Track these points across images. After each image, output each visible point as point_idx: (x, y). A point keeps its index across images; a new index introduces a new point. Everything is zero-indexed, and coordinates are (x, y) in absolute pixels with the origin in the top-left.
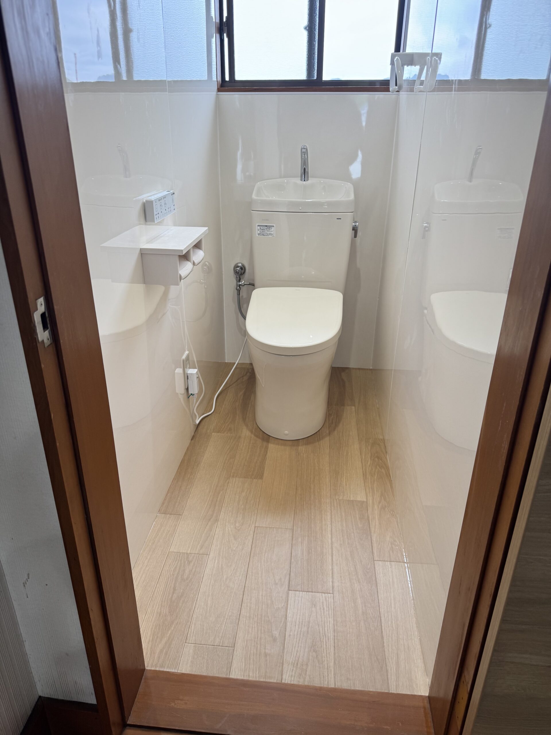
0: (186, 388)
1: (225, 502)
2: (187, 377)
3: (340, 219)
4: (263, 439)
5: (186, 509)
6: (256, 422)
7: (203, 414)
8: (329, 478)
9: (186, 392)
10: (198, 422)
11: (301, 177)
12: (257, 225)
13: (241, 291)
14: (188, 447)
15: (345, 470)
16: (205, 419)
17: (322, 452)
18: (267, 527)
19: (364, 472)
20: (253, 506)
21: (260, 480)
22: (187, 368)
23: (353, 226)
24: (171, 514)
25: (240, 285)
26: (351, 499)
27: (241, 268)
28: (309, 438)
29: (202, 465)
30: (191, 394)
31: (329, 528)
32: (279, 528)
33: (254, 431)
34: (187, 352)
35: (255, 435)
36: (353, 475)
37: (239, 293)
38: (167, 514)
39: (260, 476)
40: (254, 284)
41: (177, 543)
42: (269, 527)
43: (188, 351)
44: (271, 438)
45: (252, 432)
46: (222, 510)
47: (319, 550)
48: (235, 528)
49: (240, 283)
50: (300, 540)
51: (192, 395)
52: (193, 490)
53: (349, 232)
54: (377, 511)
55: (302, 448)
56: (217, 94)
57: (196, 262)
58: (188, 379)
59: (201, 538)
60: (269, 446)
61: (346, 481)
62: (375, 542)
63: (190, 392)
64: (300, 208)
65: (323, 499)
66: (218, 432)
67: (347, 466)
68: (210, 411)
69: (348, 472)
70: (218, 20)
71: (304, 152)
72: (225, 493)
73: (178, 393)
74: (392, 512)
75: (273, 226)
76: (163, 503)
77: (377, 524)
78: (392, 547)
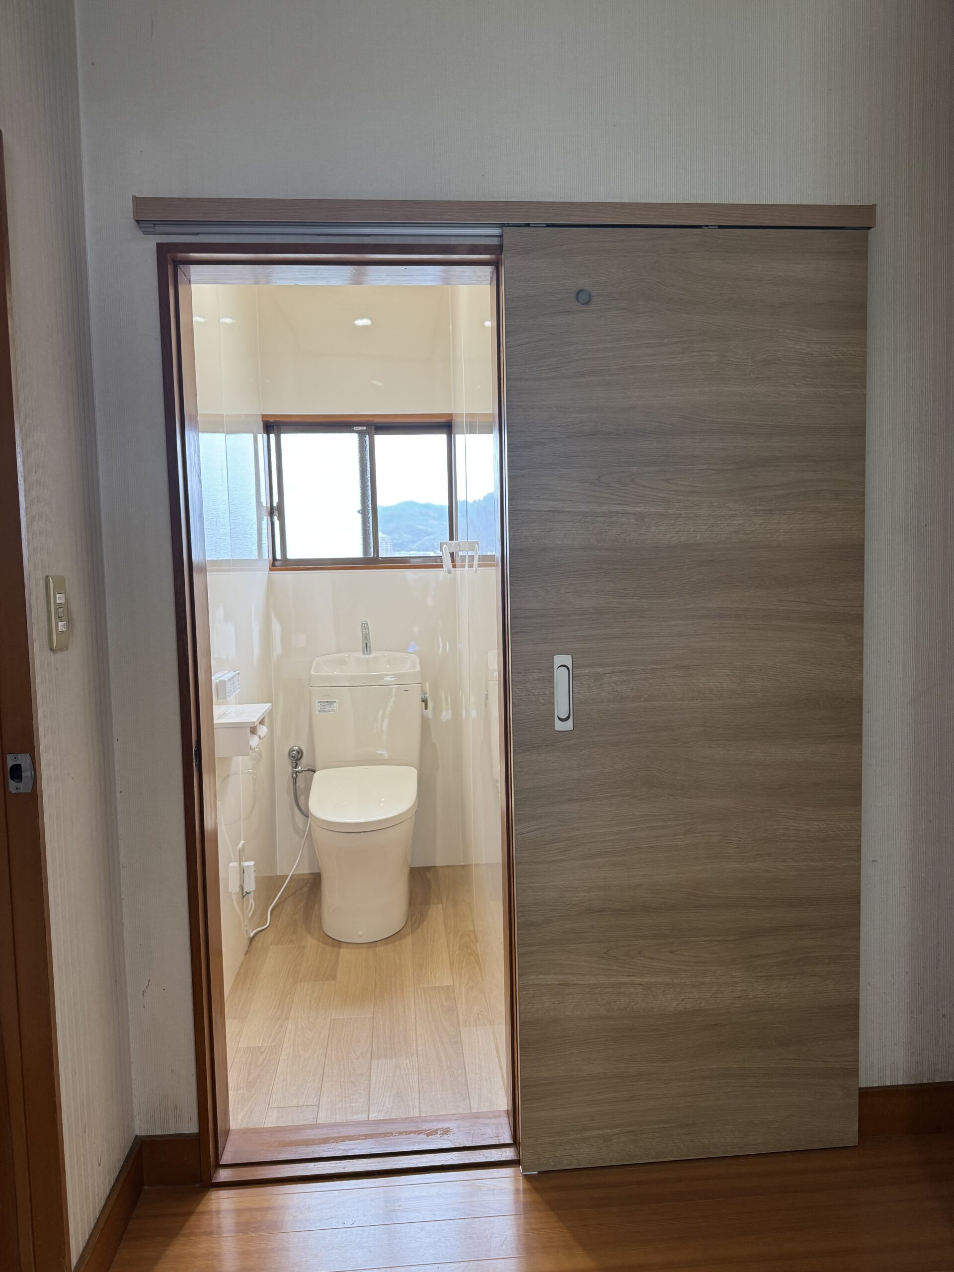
0: (242, 885)
1: (295, 1003)
2: (243, 871)
3: (408, 691)
4: (333, 946)
5: (250, 1013)
6: (323, 930)
7: (256, 928)
8: (412, 971)
9: (241, 891)
10: (252, 935)
11: (363, 650)
12: (317, 701)
13: (297, 779)
14: (242, 961)
15: (430, 962)
16: (259, 934)
17: (404, 949)
18: (344, 1018)
19: (451, 961)
20: (327, 1003)
21: (333, 981)
22: (244, 858)
23: (422, 697)
25: (297, 772)
27: (298, 752)
28: (388, 939)
29: (262, 975)
30: (246, 893)
31: (412, 1010)
32: (357, 1018)
33: (321, 939)
34: (242, 842)
35: (323, 943)
36: (439, 966)
37: (296, 781)
39: (333, 977)
40: (314, 769)
42: (347, 1018)
43: (244, 840)
44: (342, 943)
45: (319, 940)
46: (292, 1010)
47: (402, 1027)
48: (309, 1022)
49: (297, 770)
51: (248, 894)
52: (255, 996)
53: (419, 704)
54: (464, 991)
55: (380, 949)
56: (269, 574)
57: (262, 737)
58: (244, 873)
59: (272, 1033)
60: (341, 952)
61: (431, 971)
62: (461, 1015)
63: (245, 890)
64: (364, 682)
65: (405, 989)
66: (278, 944)
67: (432, 959)
68: (265, 925)
69: (434, 964)
70: (269, 505)
71: (365, 626)
72: (293, 995)
73: (231, 893)
75: (335, 702)
77: (464, 1001)
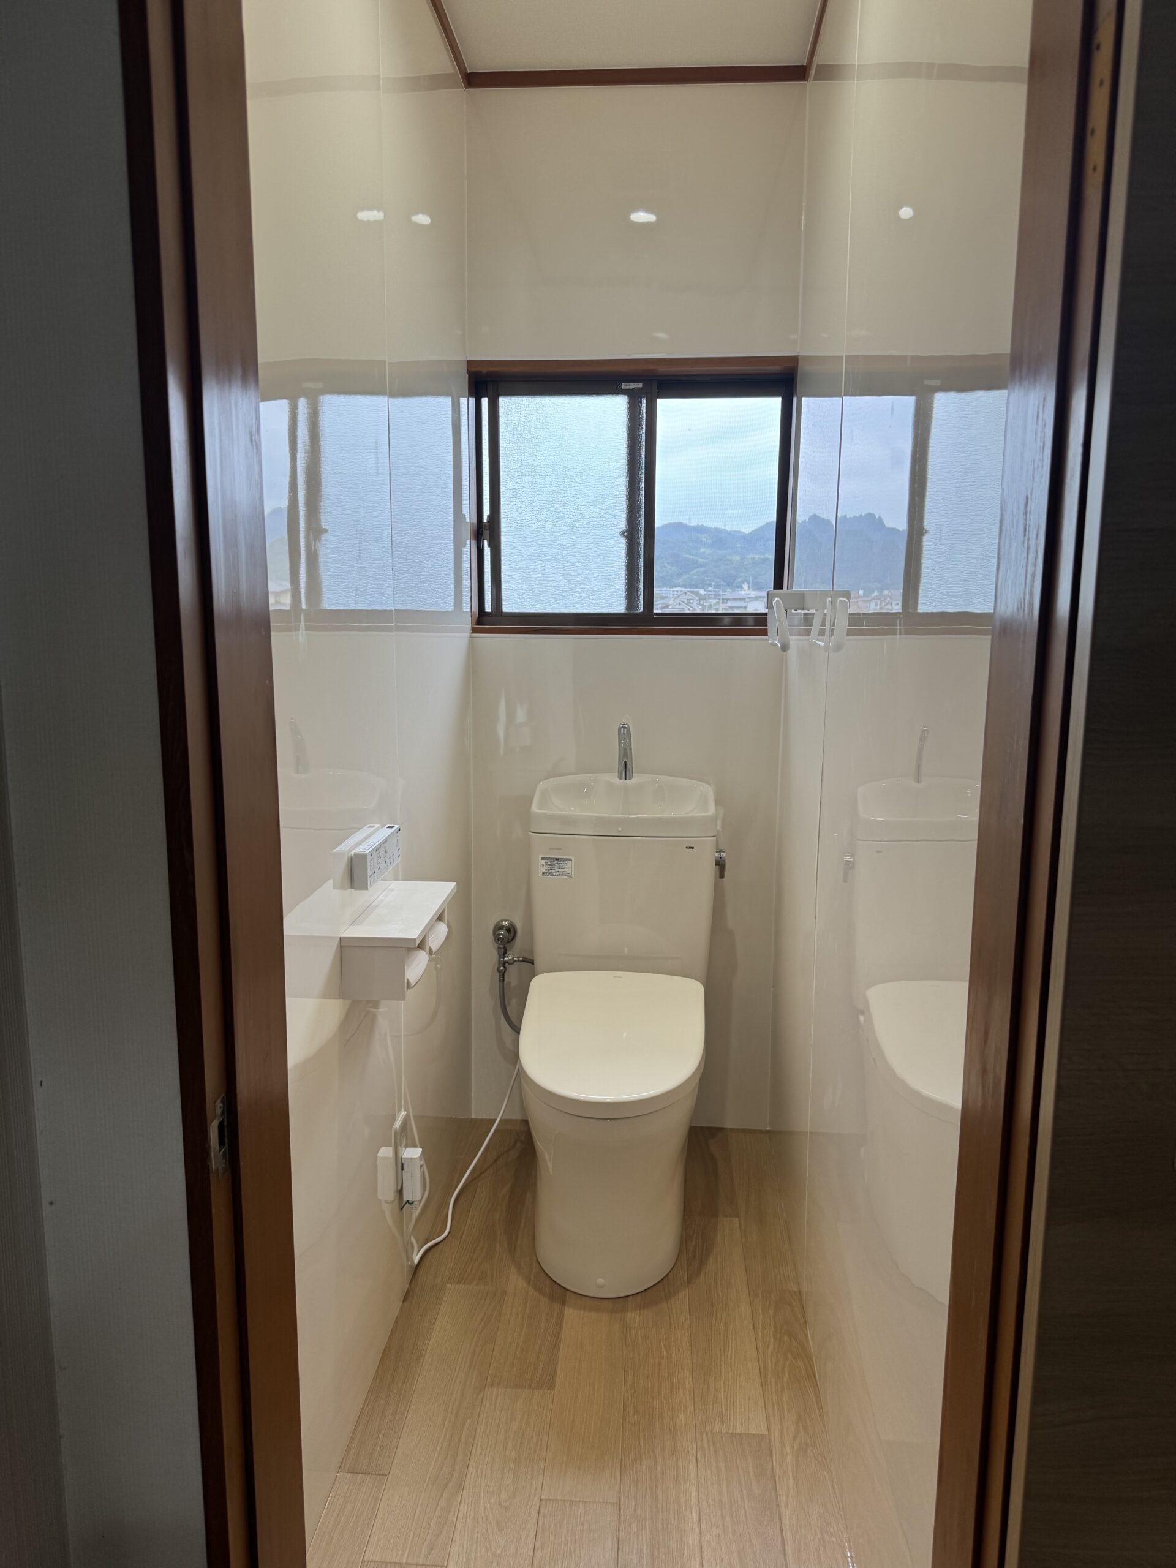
0: (399, 1189)
1: (477, 1445)
2: (401, 1166)
3: (693, 848)
4: (552, 1298)
5: (395, 1462)
6: (537, 1259)
7: (427, 1242)
8: (691, 1383)
9: (397, 1198)
10: (416, 1260)
11: (620, 773)
12: (540, 857)
13: (506, 973)
14: (397, 1318)
15: (723, 1365)
16: (431, 1253)
17: (674, 1323)
18: (565, 1501)
19: (762, 1370)
20: (535, 1451)
21: (549, 1392)
22: (401, 1147)
23: (717, 857)
24: (365, 1474)
25: (505, 963)
26: (738, 1431)
27: (508, 930)
28: (647, 1292)
29: (426, 1358)
30: (408, 1201)
31: (693, 1500)
32: (589, 1502)
33: (532, 1278)
34: (403, 1113)
35: (535, 1288)
36: (740, 1376)
37: (503, 977)
38: (357, 1473)
39: (549, 1382)
40: (533, 961)
41: (378, 1539)
42: (571, 1501)
43: (405, 1111)
44: (568, 1293)
45: (529, 1281)
46: (471, 1463)
47: (675, 1550)
48: (500, 1504)
49: (506, 959)
50: (634, 1528)
51: (410, 1204)
52: (409, 1416)
53: (711, 869)
54: (791, 1456)
55: (633, 1317)
56: (471, 637)
57: (434, 947)
58: (402, 1169)
59: (429, 1528)
60: (566, 1313)
61: (726, 1390)
62: (788, 1527)
63: (405, 1199)
64: (620, 829)
65: (679, 1434)
66: (459, 1282)
67: (727, 1356)
68: (442, 1234)
69: (730, 1369)
70: (474, 520)
71: (624, 734)
72: (476, 1422)
73: (380, 1200)
74: (820, 1459)
75: (570, 860)
76: (349, 1449)
77: (791, 1486)
78: (823, 1539)
